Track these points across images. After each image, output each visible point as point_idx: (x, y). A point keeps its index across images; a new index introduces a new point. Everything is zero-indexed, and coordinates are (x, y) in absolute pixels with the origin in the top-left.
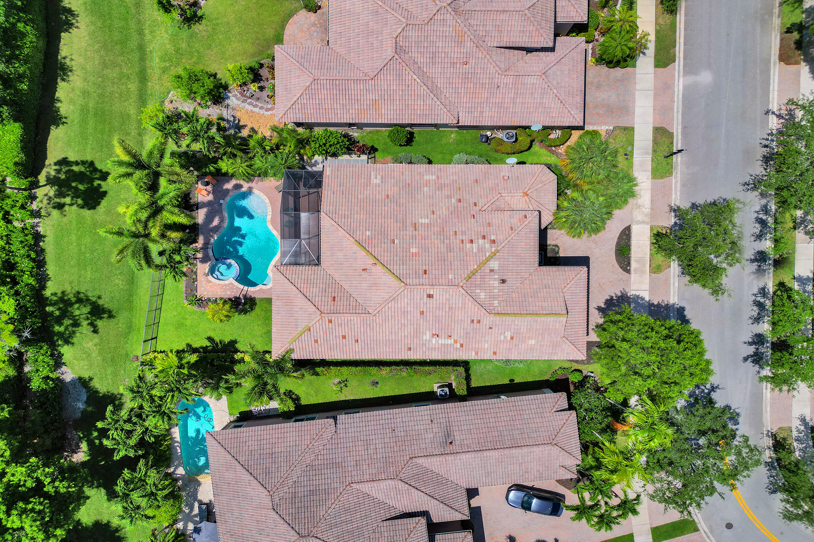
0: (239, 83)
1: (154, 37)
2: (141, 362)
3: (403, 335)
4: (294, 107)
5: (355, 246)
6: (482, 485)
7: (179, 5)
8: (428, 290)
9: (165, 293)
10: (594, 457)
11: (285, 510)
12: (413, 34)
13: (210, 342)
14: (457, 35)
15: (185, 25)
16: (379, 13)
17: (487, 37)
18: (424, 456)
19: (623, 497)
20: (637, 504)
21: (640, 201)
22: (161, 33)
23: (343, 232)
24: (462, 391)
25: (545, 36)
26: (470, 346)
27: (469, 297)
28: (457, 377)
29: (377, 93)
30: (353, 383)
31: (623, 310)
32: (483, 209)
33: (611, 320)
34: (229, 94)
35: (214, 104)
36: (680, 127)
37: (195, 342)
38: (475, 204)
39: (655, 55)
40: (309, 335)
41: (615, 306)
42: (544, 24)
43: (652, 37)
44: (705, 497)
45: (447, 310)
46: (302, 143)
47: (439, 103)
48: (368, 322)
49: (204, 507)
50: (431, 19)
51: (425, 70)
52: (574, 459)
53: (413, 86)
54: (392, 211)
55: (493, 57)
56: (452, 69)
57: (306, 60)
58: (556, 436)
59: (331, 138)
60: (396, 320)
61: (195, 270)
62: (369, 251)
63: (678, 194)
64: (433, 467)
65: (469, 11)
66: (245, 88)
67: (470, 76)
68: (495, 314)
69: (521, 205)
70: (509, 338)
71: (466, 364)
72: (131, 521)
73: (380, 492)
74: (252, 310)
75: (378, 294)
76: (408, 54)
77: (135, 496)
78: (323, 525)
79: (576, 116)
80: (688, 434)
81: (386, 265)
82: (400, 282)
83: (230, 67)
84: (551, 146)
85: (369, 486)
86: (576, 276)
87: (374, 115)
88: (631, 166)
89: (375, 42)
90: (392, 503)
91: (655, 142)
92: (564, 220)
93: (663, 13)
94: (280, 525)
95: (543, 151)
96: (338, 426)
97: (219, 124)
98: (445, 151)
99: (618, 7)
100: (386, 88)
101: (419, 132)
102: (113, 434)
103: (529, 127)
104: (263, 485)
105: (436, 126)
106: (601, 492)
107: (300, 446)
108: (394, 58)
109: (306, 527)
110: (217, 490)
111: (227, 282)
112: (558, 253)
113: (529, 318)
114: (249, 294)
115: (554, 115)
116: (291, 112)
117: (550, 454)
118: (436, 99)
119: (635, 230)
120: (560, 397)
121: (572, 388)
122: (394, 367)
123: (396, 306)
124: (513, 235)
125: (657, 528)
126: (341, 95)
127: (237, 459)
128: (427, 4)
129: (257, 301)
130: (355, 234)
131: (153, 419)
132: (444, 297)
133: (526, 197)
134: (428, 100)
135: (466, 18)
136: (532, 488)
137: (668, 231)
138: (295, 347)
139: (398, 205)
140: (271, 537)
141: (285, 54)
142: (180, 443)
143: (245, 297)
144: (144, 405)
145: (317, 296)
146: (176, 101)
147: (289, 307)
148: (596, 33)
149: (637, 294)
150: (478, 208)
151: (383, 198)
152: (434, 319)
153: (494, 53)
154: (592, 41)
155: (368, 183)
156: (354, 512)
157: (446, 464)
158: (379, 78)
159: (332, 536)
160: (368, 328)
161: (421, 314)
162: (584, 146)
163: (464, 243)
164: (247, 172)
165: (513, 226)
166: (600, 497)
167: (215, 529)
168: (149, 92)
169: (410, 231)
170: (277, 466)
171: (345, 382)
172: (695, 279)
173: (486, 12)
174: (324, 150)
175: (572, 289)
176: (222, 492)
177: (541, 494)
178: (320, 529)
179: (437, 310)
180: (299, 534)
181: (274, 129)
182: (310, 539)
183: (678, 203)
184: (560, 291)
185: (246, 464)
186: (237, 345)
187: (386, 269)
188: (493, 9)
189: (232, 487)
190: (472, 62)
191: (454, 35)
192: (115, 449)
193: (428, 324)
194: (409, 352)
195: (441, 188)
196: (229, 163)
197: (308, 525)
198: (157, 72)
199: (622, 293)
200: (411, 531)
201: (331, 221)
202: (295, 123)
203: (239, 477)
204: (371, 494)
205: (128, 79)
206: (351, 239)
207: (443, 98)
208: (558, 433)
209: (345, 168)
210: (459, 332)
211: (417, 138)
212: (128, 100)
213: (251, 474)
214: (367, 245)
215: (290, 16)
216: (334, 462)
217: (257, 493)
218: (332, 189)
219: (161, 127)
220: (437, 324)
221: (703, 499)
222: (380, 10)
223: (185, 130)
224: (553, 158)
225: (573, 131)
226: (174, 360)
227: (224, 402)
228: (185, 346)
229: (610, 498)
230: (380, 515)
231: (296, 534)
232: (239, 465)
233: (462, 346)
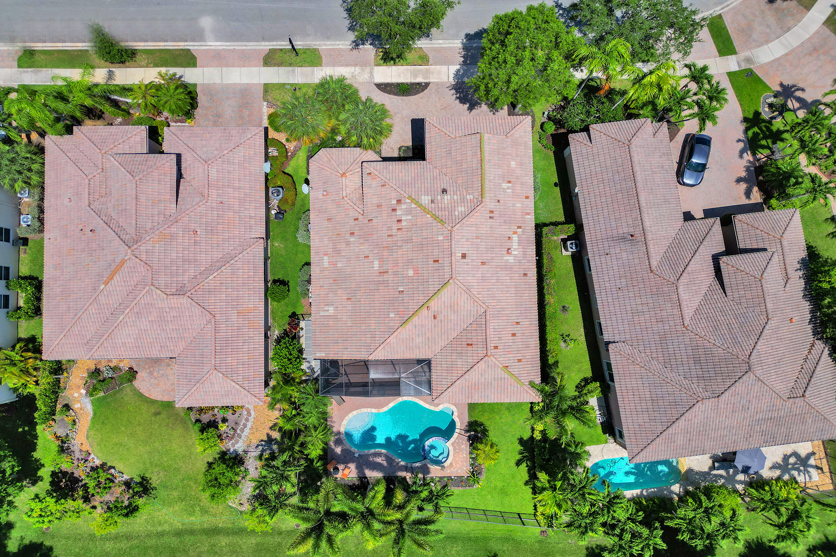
0: (219, 441)
1: (166, 522)
2: (548, 527)
3: (509, 281)
4: (247, 388)
5: (407, 326)
6: (679, 207)
7: (129, 498)
8: (457, 258)
9: (466, 506)
10: (642, 108)
11: (719, 386)
12: (162, 280)
13: (521, 464)
14: (164, 240)
15: (152, 493)
16: (138, 311)
17: (166, 213)
18: (648, 259)
19: (688, 80)
20: (694, 66)
21: (347, 76)
22: (162, 515)
23: (391, 338)
24: (571, 229)
25: (164, 161)
26: (521, 219)
27: (464, 221)
28: (554, 234)
29: (230, 312)
30: (565, 329)
31: (473, 85)
32: (362, 212)
33: (485, 95)
34: (232, 450)
35: (243, 464)
36: (263, 43)
37: (522, 477)
38: (357, 219)
39: (182, 67)
40: (512, 367)
41: (467, 95)
42: (151, 163)
43: (163, 70)
44: (684, 6)
45: (479, 240)
46: (288, 380)
47: (241, 256)
48: (496, 313)
49: (717, 465)
50: (146, 263)
51: (204, 269)
52: (645, 124)
53: (221, 279)
54: (366, 294)
55: (188, 207)
56: (201, 244)
57: (193, 378)
58: (619, 141)
59: (281, 354)
60: (493, 287)
61: (437, 479)
62: (413, 314)
63: (338, 43)
64: (661, 251)
65: (136, 230)
66: (225, 435)
67: (210, 228)
68: (482, 197)
69: (355, 179)
70: (510, 185)
71: (539, 227)
72: (739, 530)
73: (692, 299)
74: (482, 424)
75: (462, 304)
76: (185, 284)
77: (708, 528)
78: (735, 350)
79: (254, 133)
80: (612, 24)
81: (428, 298)
82: (448, 284)
83: (200, 449)
84: (286, 156)
85: (686, 309)
86: (436, 127)
87: (255, 314)
88: (308, 85)
89: (172, 314)
90: (704, 289)
91: (280, 64)
92: (371, 140)
93: (135, 61)
94: (737, 390)
95: (292, 163)
96: (616, 340)
97: (266, 459)
98: (294, 252)
99: (129, 100)
100: (225, 304)
101: (273, 274)
102: (636, 550)
103: (267, 175)
104: (691, 407)
105: (266, 259)
106: (683, 98)
107: (642, 374)
108: (190, 296)
109: (738, 365)
110: (697, 451)
111: (451, 448)
112: (408, 147)
113: (486, 166)
114: (464, 427)
115: (253, 153)
116: (252, 390)
117: (640, 146)
118: (236, 259)
119: (380, 79)
120: (574, 139)
121: (562, 131)
122: (545, 291)
123: (475, 287)
124: (390, 184)
125: (719, 52)
126: (233, 344)
127: (661, 433)
128: (129, 268)
129: (472, 420)
130: (393, 327)
131: (618, 512)
132: (465, 243)
133: (347, 174)
134: (238, 266)
135: (144, 232)
136: (680, 163)
137: (381, 50)
138: (528, 380)
139: (359, 289)
140: (752, 398)
141: (186, 397)
142: (643, 490)
143: (467, 431)
144: (601, 521)
145: (467, 361)
146: (240, 500)
147: (480, 387)
148: (158, 119)
149: (453, 76)
150: (360, 217)
151: (350, 303)
152: (490, 252)
153: (183, 207)
154: (168, 123)
155: (334, 317)
156: (718, 322)
157: (657, 239)
158: (213, 310)
159: (747, 342)
160: (502, 312)
161: (485, 264)
162: (289, 123)
163: (401, 227)
164: (322, 431)
165: (381, 185)
166: (689, 100)
167: (743, 452)
168: (230, 526)
169: (389, 277)
170: (667, 395)
171: (564, 336)
172: (435, 22)
173: (138, 214)
174: (295, 360)
175: (451, 130)
176: (700, 446)
177: (686, 155)
178: (739, 353)
179: (480, 249)
180: (746, 372)
181: (272, 406)
182: (752, 361)
183: (349, 43)
184: (455, 140)
185: (666, 424)
186: (525, 438)
187: (433, 297)
188: (134, 208)
189: (694, 437)
190: (193, 226)
191: (163, 243)
192: (654, 547)
193: (495, 258)
194: (528, 275)
195: (338, 252)
196: (312, 448)
197: (736, 364)
198: (206, 518)
199: (452, 89)
200: (737, 269)
201: (378, 350)
202: (265, 387)
203: (681, 430)
204: (695, 307)
205: (215, 546)
206: (399, 330)
207: (235, 251)
208: (616, 140)
209: (317, 339)
210: (505, 230)
211: (280, 276)
212: (239, 546)
213: (677, 419)
214: (405, 316)
215: (141, 395)
216: (659, 342)
217: (700, 413)
218: (342, 350)
219: (273, 511)
220: (495, 250)
221: (686, 8)
222: (135, 311)
223: (275, 488)
224: (300, 154)
225: (269, 137)
226: (547, 495)
227: (592, 448)
228: (528, 487)
229: (689, 91)
230: (719, 299)
231: (748, 375)
232: (667, 431)
233: (519, 227)
